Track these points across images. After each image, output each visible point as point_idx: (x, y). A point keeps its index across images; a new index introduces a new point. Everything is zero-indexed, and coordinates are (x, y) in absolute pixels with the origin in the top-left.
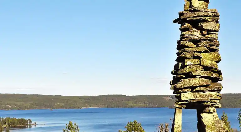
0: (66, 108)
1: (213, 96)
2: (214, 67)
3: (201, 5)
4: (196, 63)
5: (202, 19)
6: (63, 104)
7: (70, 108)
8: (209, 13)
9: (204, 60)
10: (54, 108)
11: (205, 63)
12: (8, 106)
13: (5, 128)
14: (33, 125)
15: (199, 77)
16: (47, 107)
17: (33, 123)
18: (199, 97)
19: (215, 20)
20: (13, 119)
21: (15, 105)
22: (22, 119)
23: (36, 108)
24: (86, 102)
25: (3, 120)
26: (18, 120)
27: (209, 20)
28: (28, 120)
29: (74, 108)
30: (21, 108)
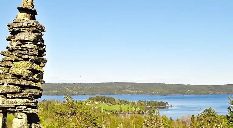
0: (195, 94)
1: (18, 103)
2: (23, 75)
3: (23, 17)
4: (5, 72)
5: (15, 30)
6: (193, 92)
7: (198, 94)
8: (24, 24)
9: (14, 69)
10: (186, 94)
11: (14, 71)
12: (152, 92)
13: (149, 108)
14: (170, 106)
15: (6, 84)
16: (181, 93)
17: (169, 105)
18: (6, 103)
19: (30, 30)
20: (155, 102)
21: (157, 91)
22: (161, 102)
23: (172, 94)
24: (211, 90)
25: (147, 102)
26: (159, 103)
27: (26, 31)
28: (165, 102)
29: (201, 94)
30: (161, 94)
